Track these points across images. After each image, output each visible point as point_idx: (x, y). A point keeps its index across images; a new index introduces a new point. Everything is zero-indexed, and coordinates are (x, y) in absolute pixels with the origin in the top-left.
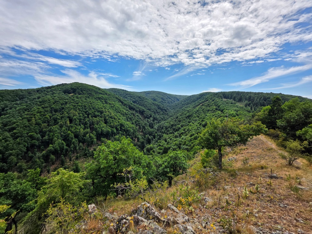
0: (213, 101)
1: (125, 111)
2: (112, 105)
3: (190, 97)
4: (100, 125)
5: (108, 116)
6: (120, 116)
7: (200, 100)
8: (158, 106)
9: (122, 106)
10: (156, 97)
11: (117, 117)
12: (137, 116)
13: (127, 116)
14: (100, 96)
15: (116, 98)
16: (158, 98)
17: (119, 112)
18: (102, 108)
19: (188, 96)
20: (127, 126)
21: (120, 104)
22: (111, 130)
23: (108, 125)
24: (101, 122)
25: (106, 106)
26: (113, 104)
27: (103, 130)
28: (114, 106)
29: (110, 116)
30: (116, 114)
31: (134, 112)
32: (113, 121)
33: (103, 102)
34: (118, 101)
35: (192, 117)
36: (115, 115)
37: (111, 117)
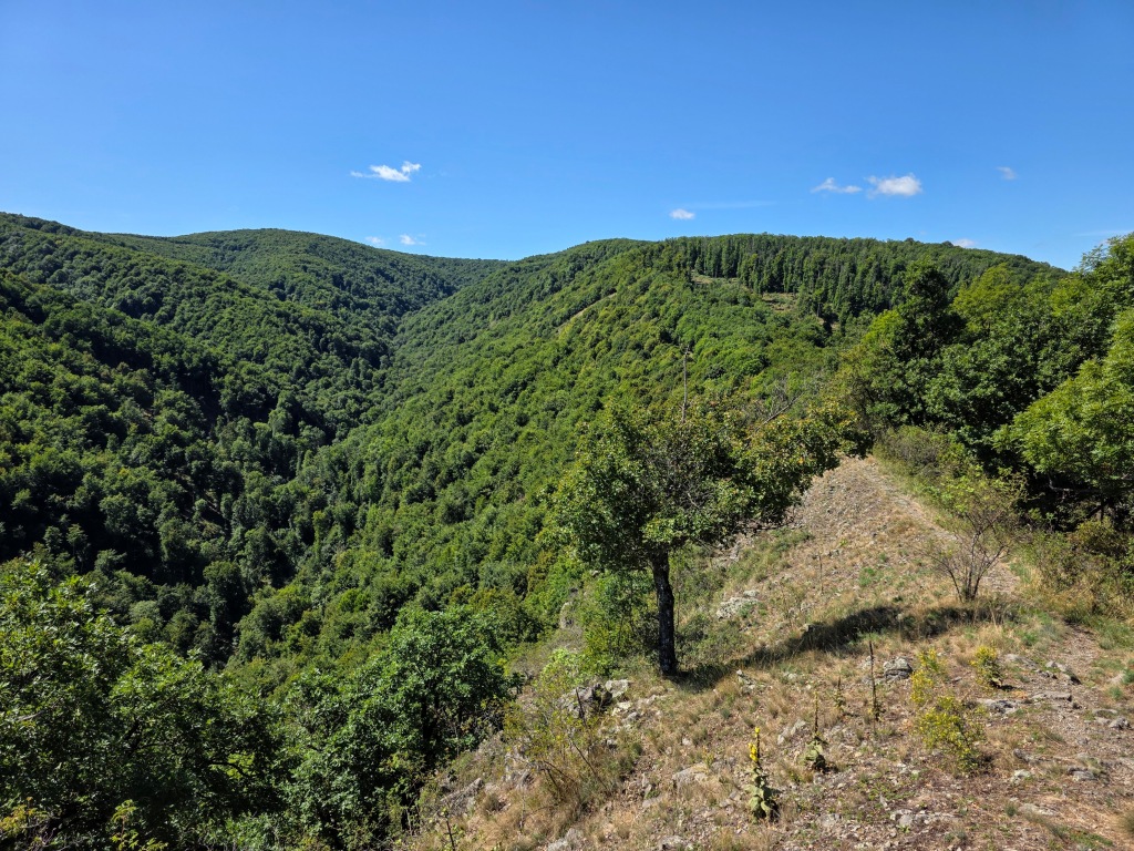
0: (644, 293)
3: (518, 267)
7: (574, 289)
8: (319, 330)
9: (38, 339)
10: (300, 274)
21: (21, 324)
35: (535, 389)
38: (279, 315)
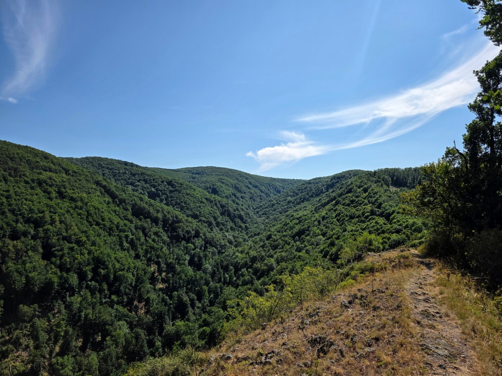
0: (365, 193)
1: (116, 220)
2: (79, 204)
3: (309, 182)
4: (24, 263)
5: (58, 235)
6: (99, 235)
7: (333, 191)
8: (222, 206)
9: (112, 206)
10: (219, 184)
11: (87, 237)
12: (156, 234)
13: (123, 234)
14: (45, 175)
15: (97, 183)
16: (223, 185)
17: (98, 224)
18: (43, 212)
19: (304, 181)
20: (118, 265)
21: (107, 199)
22: (61, 278)
23: (51, 263)
24: (30, 253)
25: (58, 204)
26: (82, 200)
27: (33, 278)
28: (86, 204)
29: (65, 234)
30: (85, 229)
31: (147, 224)
32: (72, 249)
33: (49, 193)
34: (101, 193)
35: (308, 235)
36: (82, 232)
37: (67, 239)
38: (207, 199)
